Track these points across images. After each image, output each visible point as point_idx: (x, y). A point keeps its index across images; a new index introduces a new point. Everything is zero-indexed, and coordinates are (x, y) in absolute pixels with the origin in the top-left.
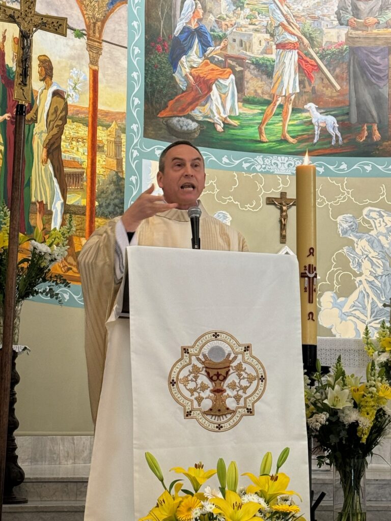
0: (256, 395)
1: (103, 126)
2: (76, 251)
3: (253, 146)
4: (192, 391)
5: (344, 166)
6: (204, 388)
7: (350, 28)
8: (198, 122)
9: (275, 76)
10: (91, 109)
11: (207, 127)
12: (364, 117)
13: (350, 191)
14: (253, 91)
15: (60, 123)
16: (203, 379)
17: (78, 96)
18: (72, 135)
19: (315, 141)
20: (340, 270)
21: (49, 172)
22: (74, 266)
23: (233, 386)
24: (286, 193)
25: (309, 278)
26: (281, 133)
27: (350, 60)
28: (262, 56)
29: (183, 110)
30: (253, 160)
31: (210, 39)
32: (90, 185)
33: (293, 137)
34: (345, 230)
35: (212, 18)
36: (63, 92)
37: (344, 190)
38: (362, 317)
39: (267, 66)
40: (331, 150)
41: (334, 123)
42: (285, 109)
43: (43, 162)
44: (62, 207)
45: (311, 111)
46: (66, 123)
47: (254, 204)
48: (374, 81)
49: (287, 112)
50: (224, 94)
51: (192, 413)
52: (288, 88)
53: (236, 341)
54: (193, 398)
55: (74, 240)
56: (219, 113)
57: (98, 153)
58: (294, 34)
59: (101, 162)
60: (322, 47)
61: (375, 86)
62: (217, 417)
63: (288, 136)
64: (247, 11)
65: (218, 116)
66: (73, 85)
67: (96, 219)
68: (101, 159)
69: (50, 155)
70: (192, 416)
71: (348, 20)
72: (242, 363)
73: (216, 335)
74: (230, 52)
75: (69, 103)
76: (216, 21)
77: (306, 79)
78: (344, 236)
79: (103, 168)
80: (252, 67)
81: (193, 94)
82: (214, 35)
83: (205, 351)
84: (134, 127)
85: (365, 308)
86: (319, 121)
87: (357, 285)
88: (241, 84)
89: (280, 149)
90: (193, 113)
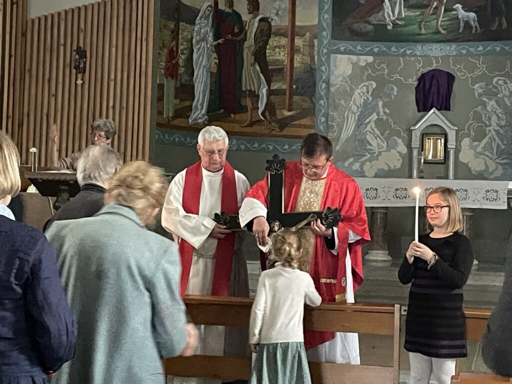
1: (299, 36)
3: (414, 38)
5: (481, 48)
10: (290, 26)
11: (380, 27)
13: (485, 66)
15: (265, 38)
18: (275, 44)
19: (461, 31)
20: (476, 122)
21: (256, 70)
26: (435, 27)
29: (363, 17)
30: (414, 48)
32: (289, 75)
33: (444, 30)
34: (480, 94)
36: (267, 18)
40: (472, 37)
41: (475, 17)
43: (251, 65)
44: (267, 91)
45: (458, 10)
46: (270, 38)
47: (414, 79)
49: (440, 12)
50: (394, 3)
56: (389, 17)
63: (441, 29)
65: (389, 19)
66: (276, 12)
67: (294, 97)
69: (258, 60)
78: (479, 98)
84: (324, 33)
85: (492, 149)
86: (464, 17)
87: (487, 133)
89: (434, 39)
90: (369, 19)
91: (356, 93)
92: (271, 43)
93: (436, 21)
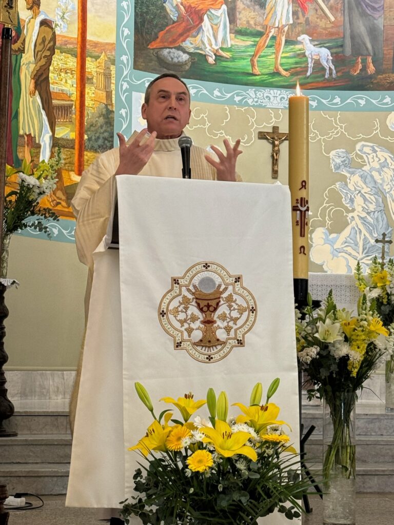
0: (247, 326)
1: (91, 57)
2: (65, 185)
3: (245, 78)
4: (182, 322)
6: (194, 319)
8: (189, 53)
9: (268, 6)
10: (80, 39)
11: (198, 59)
12: (358, 50)
14: (245, 22)
15: (48, 53)
16: (193, 310)
17: (66, 26)
18: (60, 66)
19: (308, 74)
21: (37, 104)
22: (63, 201)
23: (223, 317)
24: (278, 127)
26: (274, 65)
29: (174, 41)
32: (79, 117)
33: (286, 70)
34: (338, 165)
36: (51, 22)
37: (337, 124)
38: (354, 253)
40: (325, 83)
41: (328, 56)
42: (278, 40)
43: (30, 94)
44: (50, 140)
45: (304, 43)
46: (54, 54)
47: (246, 138)
48: (369, 12)
49: (280, 44)
50: (216, 25)
51: (182, 344)
52: (281, 19)
53: (227, 272)
54: (183, 329)
55: (63, 174)
56: (211, 45)
57: (86, 85)
59: (90, 94)
61: (371, 17)
62: (207, 348)
63: (281, 69)
65: (210, 48)
66: (61, 14)
67: (85, 153)
68: (90, 91)
69: (38, 87)
70: (182, 347)
72: (233, 294)
73: (206, 266)
75: (57, 33)
77: (299, 9)
78: (337, 171)
79: (92, 100)
81: (184, 24)
83: (196, 281)
84: (124, 58)
85: (356, 244)
86: (313, 54)
87: (349, 221)
88: (233, 14)
89: (272, 82)
90: (184, 45)
92: (55, 63)
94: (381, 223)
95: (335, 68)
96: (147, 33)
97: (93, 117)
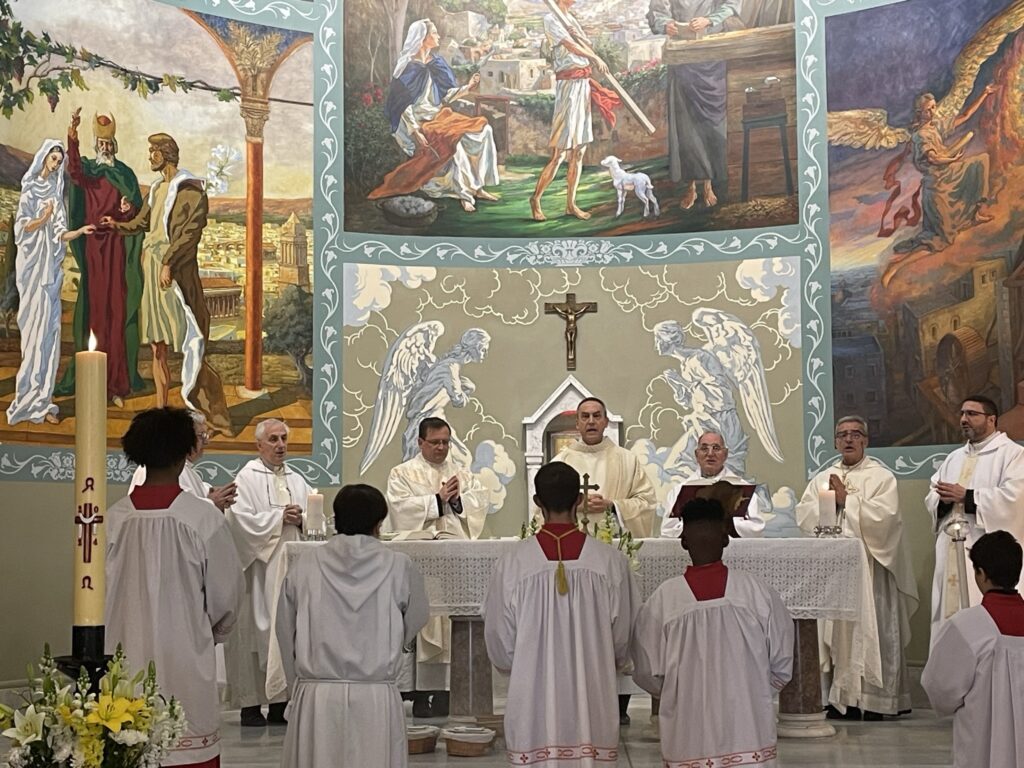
1: (271, 222)
3: (522, 227)
5: (663, 248)
7: (669, 37)
8: (433, 200)
9: (556, 121)
10: (251, 200)
11: (449, 206)
12: (690, 172)
13: (673, 285)
14: (520, 147)
15: (194, 226)
17: (227, 184)
18: (217, 241)
19: (619, 213)
20: (659, 405)
21: (174, 298)
22: (226, 428)
24: (574, 295)
25: (84, 524)
26: (566, 205)
27: (669, 86)
28: (534, 93)
29: (410, 185)
30: (523, 249)
31: (451, 76)
32: (251, 309)
33: (584, 210)
34: (666, 344)
35: (454, 44)
36: (198, 182)
37: (664, 284)
39: (543, 108)
40: (644, 225)
41: (647, 184)
42: (571, 171)
43: (162, 285)
44: (201, 346)
45: (611, 168)
46: (206, 224)
47: (526, 314)
48: (706, 116)
49: (575, 173)
50: (476, 155)
52: (576, 136)
55: (225, 391)
56: (468, 184)
57: (264, 262)
58: (584, 56)
59: (271, 275)
60: (626, 69)
61: (708, 122)
63: (577, 209)
64: (510, 28)
65: (467, 189)
66: (218, 169)
68: (270, 271)
71: (665, 26)
74: (484, 92)
75: (209, 196)
76: (460, 48)
77: (603, 120)
78: (665, 354)
79: (274, 282)
80: (520, 110)
81: (425, 159)
82: (457, 70)
84: (328, 217)
86: (624, 183)
87: (685, 427)
88: (502, 137)
89: (565, 229)
90: (425, 188)
91: (402, 346)
92: (208, 238)
93: (565, 191)
94: (731, 427)
95: (658, 202)
96: (366, 178)
97: (275, 305)
